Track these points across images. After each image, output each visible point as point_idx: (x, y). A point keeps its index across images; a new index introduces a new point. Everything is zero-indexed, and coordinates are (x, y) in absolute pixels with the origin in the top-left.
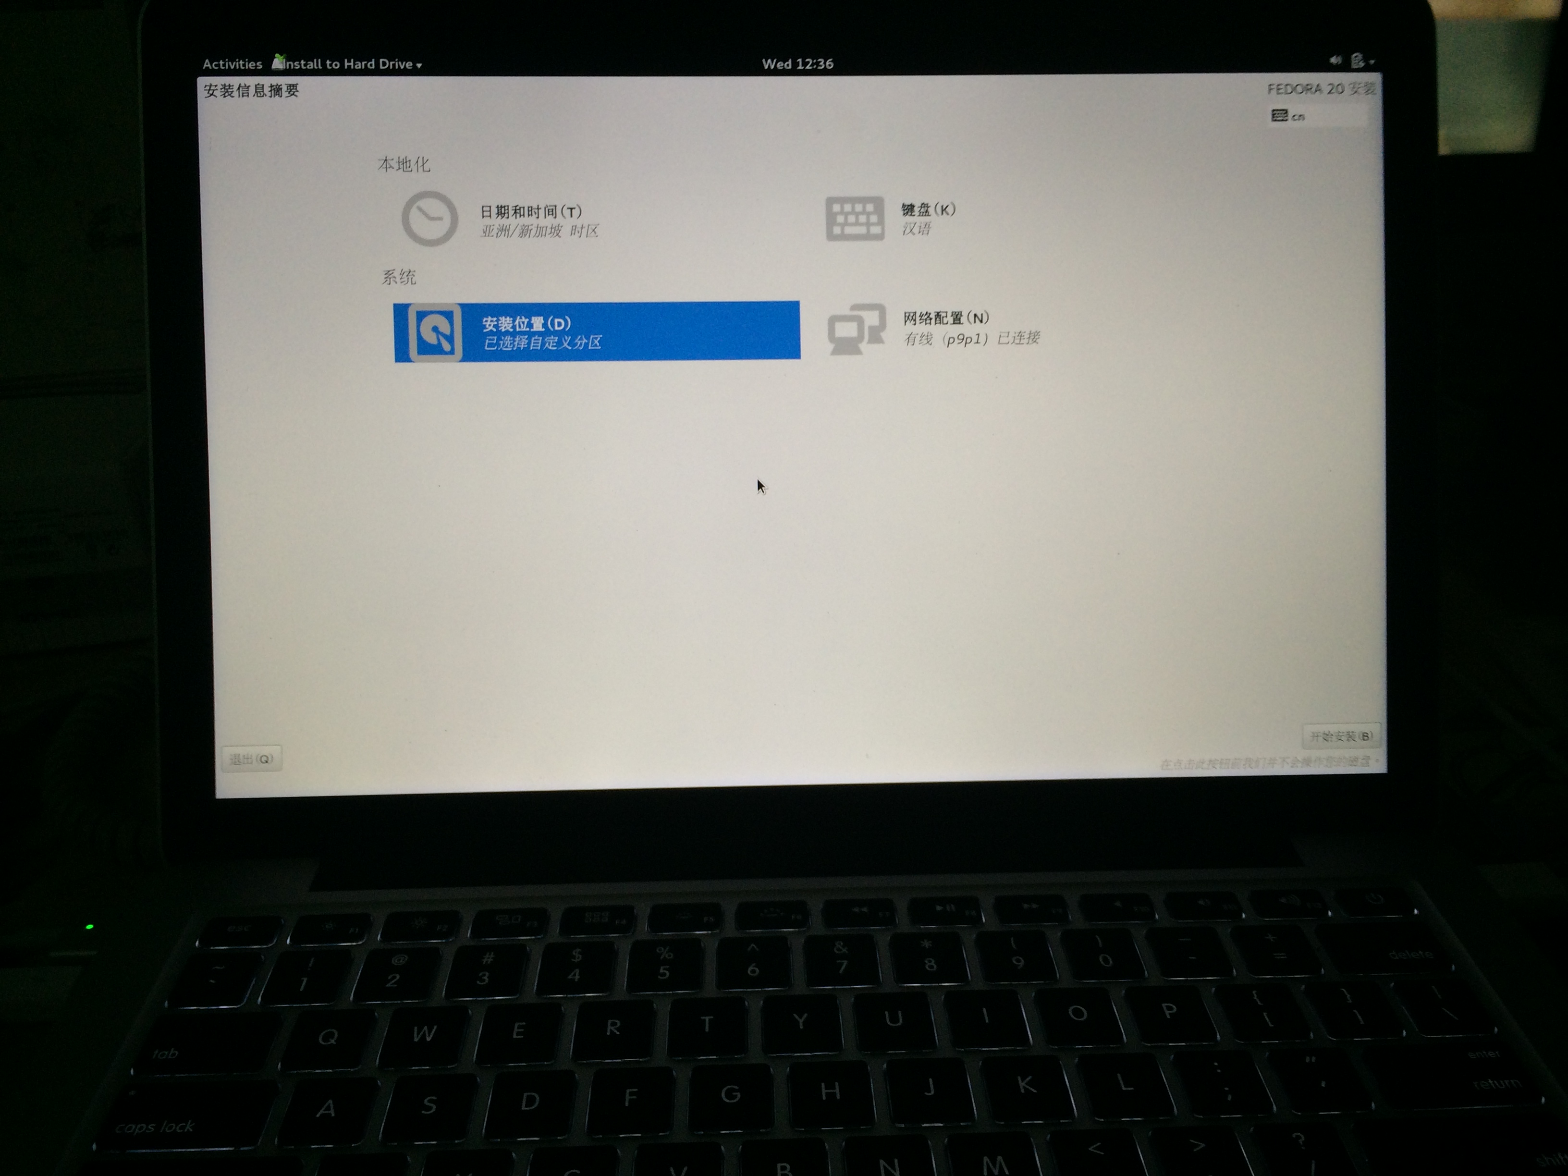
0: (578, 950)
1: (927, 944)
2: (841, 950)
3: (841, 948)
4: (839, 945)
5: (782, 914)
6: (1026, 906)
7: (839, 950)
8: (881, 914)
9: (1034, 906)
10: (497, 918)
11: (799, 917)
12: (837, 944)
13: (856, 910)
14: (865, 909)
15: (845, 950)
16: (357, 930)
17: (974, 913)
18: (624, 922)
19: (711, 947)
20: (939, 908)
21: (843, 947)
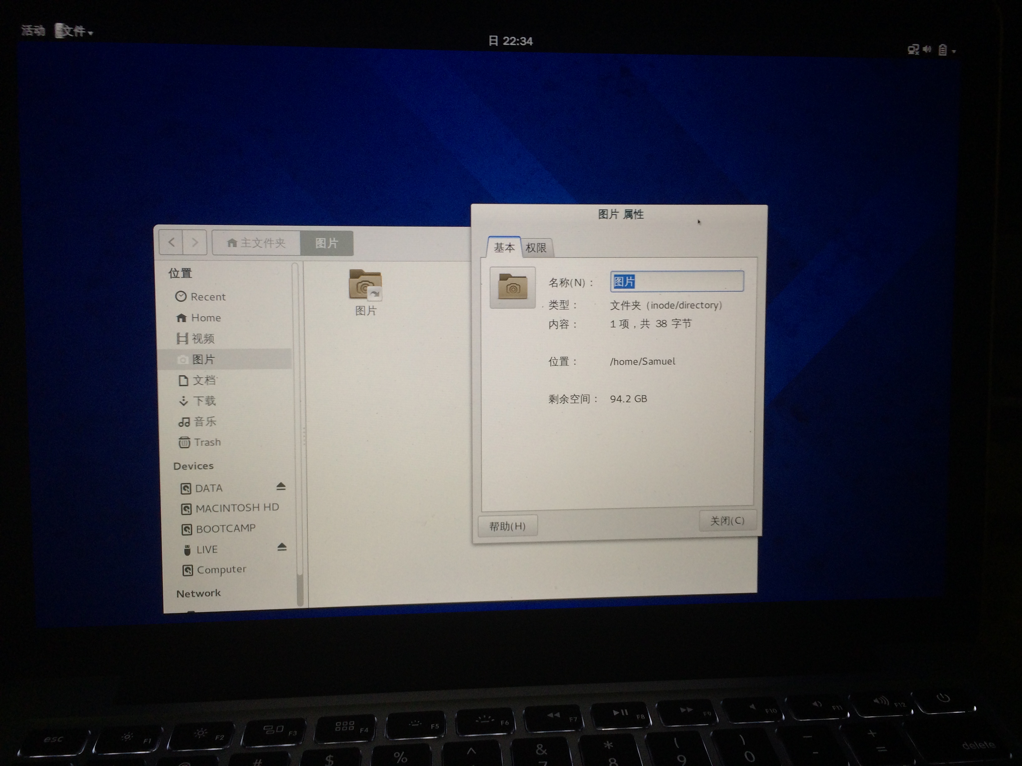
0: (330, 756)
1: (609, 745)
2: (541, 752)
3: (541, 750)
4: (539, 747)
5: (493, 720)
6: (683, 710)
7: (539, 751)
8: (571, 719)
9: (689, 710)
10: (264, 729)
11: (507, 723)
12: (538, 746)
13: (551, 715)
14: (558, 715)
15: (544, 752)
16: (150, 740)
17: (643, 717)
18: (367, 730)
19: (437, 751)
20: (615, 713)
21: (543, 749)
